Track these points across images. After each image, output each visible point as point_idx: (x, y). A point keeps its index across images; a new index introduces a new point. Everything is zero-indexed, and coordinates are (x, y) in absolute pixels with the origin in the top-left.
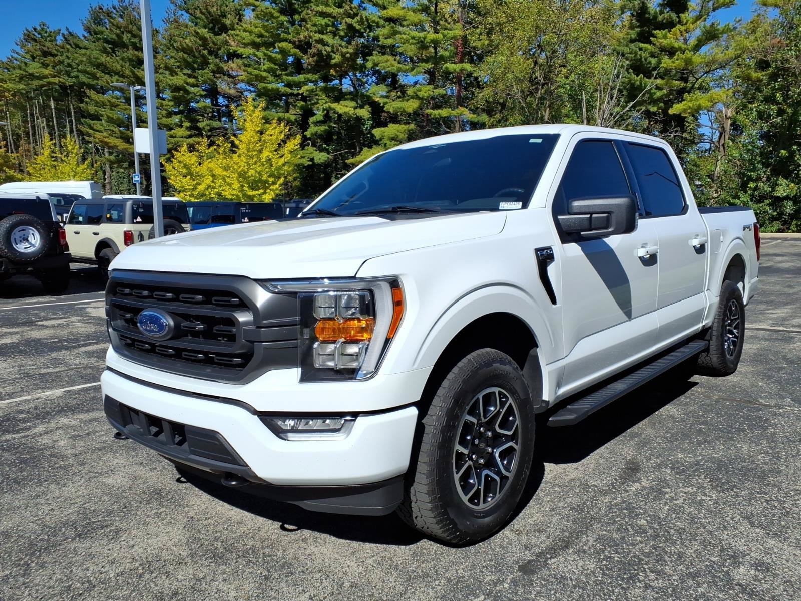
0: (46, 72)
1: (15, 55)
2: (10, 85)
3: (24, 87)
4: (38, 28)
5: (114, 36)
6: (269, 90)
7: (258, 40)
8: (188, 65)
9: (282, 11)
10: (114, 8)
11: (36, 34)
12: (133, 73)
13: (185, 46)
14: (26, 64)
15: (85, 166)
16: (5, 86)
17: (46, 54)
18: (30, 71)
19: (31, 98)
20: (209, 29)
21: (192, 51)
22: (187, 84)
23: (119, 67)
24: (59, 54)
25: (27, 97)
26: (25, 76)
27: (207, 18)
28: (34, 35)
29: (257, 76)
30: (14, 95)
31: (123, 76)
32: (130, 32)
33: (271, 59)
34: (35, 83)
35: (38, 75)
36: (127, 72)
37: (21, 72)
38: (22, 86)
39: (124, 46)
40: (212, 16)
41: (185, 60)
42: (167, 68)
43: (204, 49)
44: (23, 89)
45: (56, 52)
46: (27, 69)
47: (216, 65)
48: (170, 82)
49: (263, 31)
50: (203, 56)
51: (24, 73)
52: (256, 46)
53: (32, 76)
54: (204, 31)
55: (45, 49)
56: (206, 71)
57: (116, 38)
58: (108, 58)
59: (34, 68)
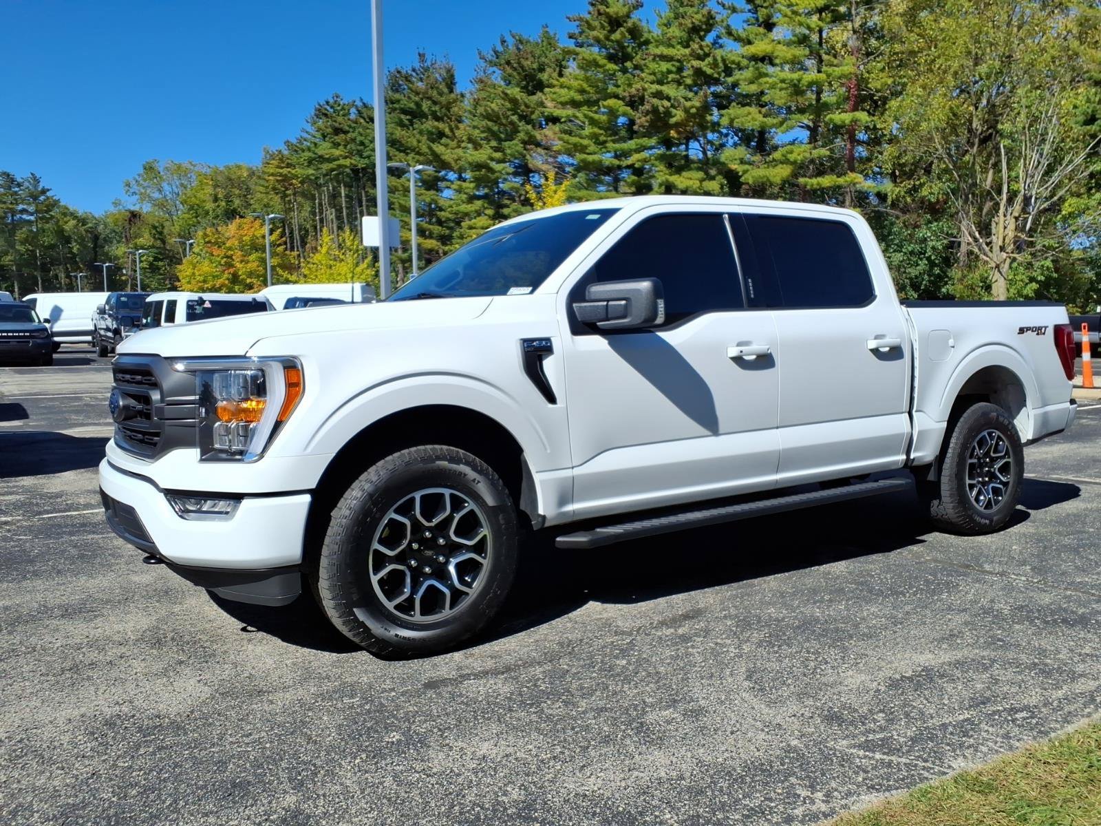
0: (337, 152)
1: (305, 135)
2: (298, 171)
3: (313, 172)
4: (331, 101)
5: (412, 105)
6: (589, 163)
7: (578, 97)
8: (495, 135)
9: (611, 58)
10: (414, 70)
11: (328, 108)
12: (430, 148)
13: (490, 111)
14: (316, 144)
15: (365, 265)
16: (293, 172)
17: (337, 131)
18: (320, 153)
19: (320, 186)
20: (522, 88)
21: (498, 118)
22: (492, 159)
23: (415, 143)
24: (351, 130)
25: (317, 184)
26: (314, 159)
27: (519, 74)
28: (326, 109)
29: (575, 145)
30: (302, 182)
31: (419, 153)
32: (429, 98)
33: (593, 122)
34: (326, 167)
35: (327, 156)
36: (424, 149)
37: (310, 154)
38: (311, 171)
39: (424, 116)
40: (526, 71)
41: (489, 130)
42: (470, 140)
43: (513, 115)
44: (312, 174)
45: (347, 128)
46: (316, 151)
47: (527, 133)
48: (470, 159)
49: (585, 86)
50: (512, 123)
51: (313, 156)
52: (575, 104)
53: (322, 159)
54: (515, 92)
55: (337, 125)
56: (514, 142)
57: (414, 107)
58: (404, 132)
59: (325, 149)
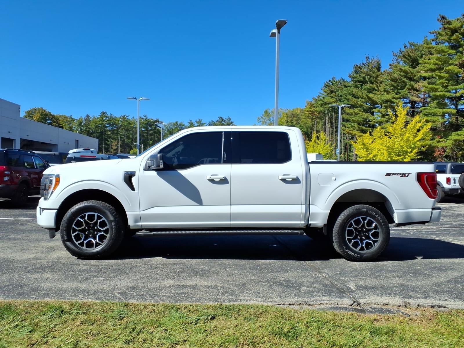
0: (332, 100)
1: (320, 95)
2: (317, 109)
3: (323, 109)
4: (331, 80)
5: (362, 79)
6: (438, 96)
7: (433, 67)
8: (395, 88)
9: (453, 47)
10: (363, 64)
11: (330, 83)
12: (367, 96)
13: (393, 77)
14: (324, 98)
16: (316, 109)
17: (332, 92)
18: (325, 101)
19: (326, 114)
20: (410, 66)
21: (397, 80)
22: (394, 98)
23: (361, 94)
24: (337, 91)
25: (324, 113)
26: (323, 104)
27: (409, 60)
28: (329, 84)
29: (431, 88)
30: (319, 114)
31: (362, 98)
32: (368, 75)
33: (441, 78)
34: (327, 106)
35: (328, 102)
36: (365, 96)
37: (321, 102)
38: (322, 109)
39: (366, 82)
40: (412, 58)
41: (392, 85)
42: (385, 91)
43: (404, 78)
44: (323, 110)
45: (335, 90)
46: (324, 100)
47: (410, 85)
48: (383, 99)
49: (437, 62)
50: (404, 82)
51: (322, 103)
52: (432, 70)
53: (326, 103)
54: (407, 68)
55: (332, 89)
56: (405, 90)
57: (363, 79)
58: (357, 90)
59: (328, 99)
